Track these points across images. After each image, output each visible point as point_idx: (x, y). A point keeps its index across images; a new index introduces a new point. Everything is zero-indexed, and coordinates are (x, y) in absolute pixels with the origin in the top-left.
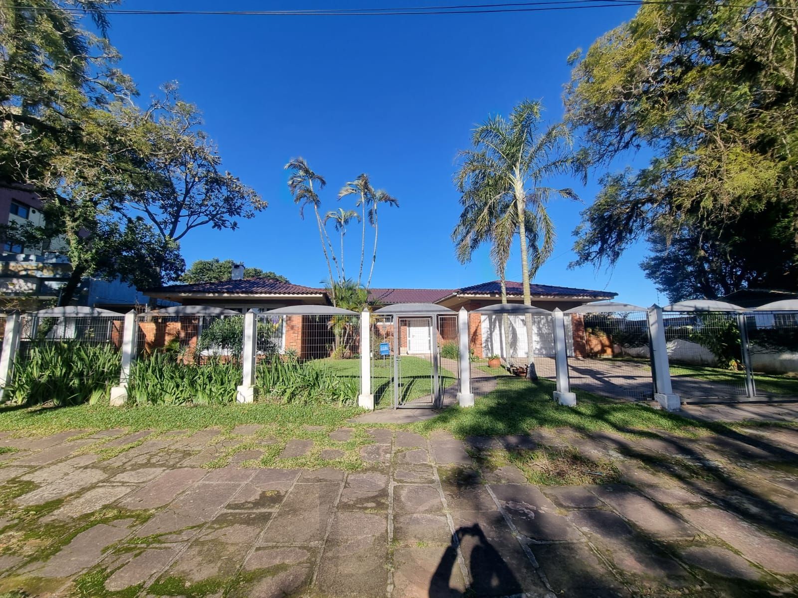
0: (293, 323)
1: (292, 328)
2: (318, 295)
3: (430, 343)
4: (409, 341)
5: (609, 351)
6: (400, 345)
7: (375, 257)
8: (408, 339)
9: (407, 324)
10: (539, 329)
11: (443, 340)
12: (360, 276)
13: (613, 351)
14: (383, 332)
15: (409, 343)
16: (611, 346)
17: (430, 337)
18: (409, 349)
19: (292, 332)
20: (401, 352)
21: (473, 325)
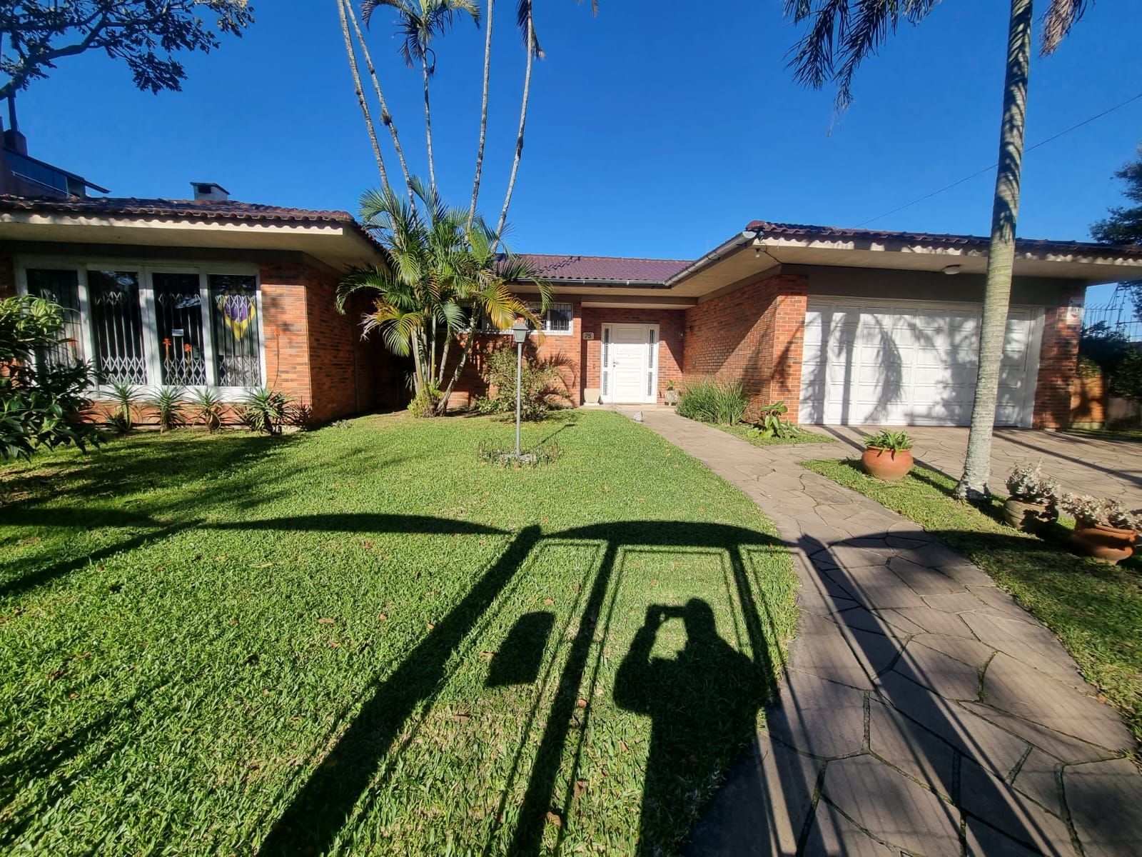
0: (287, 317)
1: (286, 327)
2: (328, 231)
3: (650, 380)
4: (606, 374)
5: (1097, 411)
6: (583, 385)
7: (521, 141)
8: (603, 369)
9: (603, 337)
10: (954, 349)
11: (680, 374)
12: (476, 192)
13: (1105, 414)
14: (543, 353)
15: (606, 379)
16: (1103, 401)
17: (651, 366)
18: (605, 393)
19: (283, 339)
20: (586, 398)
21: (781, 338)
